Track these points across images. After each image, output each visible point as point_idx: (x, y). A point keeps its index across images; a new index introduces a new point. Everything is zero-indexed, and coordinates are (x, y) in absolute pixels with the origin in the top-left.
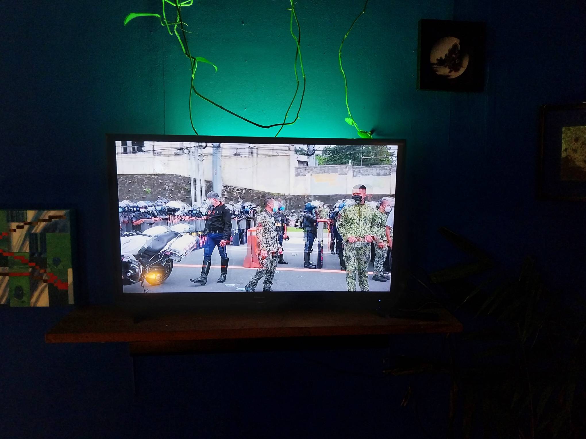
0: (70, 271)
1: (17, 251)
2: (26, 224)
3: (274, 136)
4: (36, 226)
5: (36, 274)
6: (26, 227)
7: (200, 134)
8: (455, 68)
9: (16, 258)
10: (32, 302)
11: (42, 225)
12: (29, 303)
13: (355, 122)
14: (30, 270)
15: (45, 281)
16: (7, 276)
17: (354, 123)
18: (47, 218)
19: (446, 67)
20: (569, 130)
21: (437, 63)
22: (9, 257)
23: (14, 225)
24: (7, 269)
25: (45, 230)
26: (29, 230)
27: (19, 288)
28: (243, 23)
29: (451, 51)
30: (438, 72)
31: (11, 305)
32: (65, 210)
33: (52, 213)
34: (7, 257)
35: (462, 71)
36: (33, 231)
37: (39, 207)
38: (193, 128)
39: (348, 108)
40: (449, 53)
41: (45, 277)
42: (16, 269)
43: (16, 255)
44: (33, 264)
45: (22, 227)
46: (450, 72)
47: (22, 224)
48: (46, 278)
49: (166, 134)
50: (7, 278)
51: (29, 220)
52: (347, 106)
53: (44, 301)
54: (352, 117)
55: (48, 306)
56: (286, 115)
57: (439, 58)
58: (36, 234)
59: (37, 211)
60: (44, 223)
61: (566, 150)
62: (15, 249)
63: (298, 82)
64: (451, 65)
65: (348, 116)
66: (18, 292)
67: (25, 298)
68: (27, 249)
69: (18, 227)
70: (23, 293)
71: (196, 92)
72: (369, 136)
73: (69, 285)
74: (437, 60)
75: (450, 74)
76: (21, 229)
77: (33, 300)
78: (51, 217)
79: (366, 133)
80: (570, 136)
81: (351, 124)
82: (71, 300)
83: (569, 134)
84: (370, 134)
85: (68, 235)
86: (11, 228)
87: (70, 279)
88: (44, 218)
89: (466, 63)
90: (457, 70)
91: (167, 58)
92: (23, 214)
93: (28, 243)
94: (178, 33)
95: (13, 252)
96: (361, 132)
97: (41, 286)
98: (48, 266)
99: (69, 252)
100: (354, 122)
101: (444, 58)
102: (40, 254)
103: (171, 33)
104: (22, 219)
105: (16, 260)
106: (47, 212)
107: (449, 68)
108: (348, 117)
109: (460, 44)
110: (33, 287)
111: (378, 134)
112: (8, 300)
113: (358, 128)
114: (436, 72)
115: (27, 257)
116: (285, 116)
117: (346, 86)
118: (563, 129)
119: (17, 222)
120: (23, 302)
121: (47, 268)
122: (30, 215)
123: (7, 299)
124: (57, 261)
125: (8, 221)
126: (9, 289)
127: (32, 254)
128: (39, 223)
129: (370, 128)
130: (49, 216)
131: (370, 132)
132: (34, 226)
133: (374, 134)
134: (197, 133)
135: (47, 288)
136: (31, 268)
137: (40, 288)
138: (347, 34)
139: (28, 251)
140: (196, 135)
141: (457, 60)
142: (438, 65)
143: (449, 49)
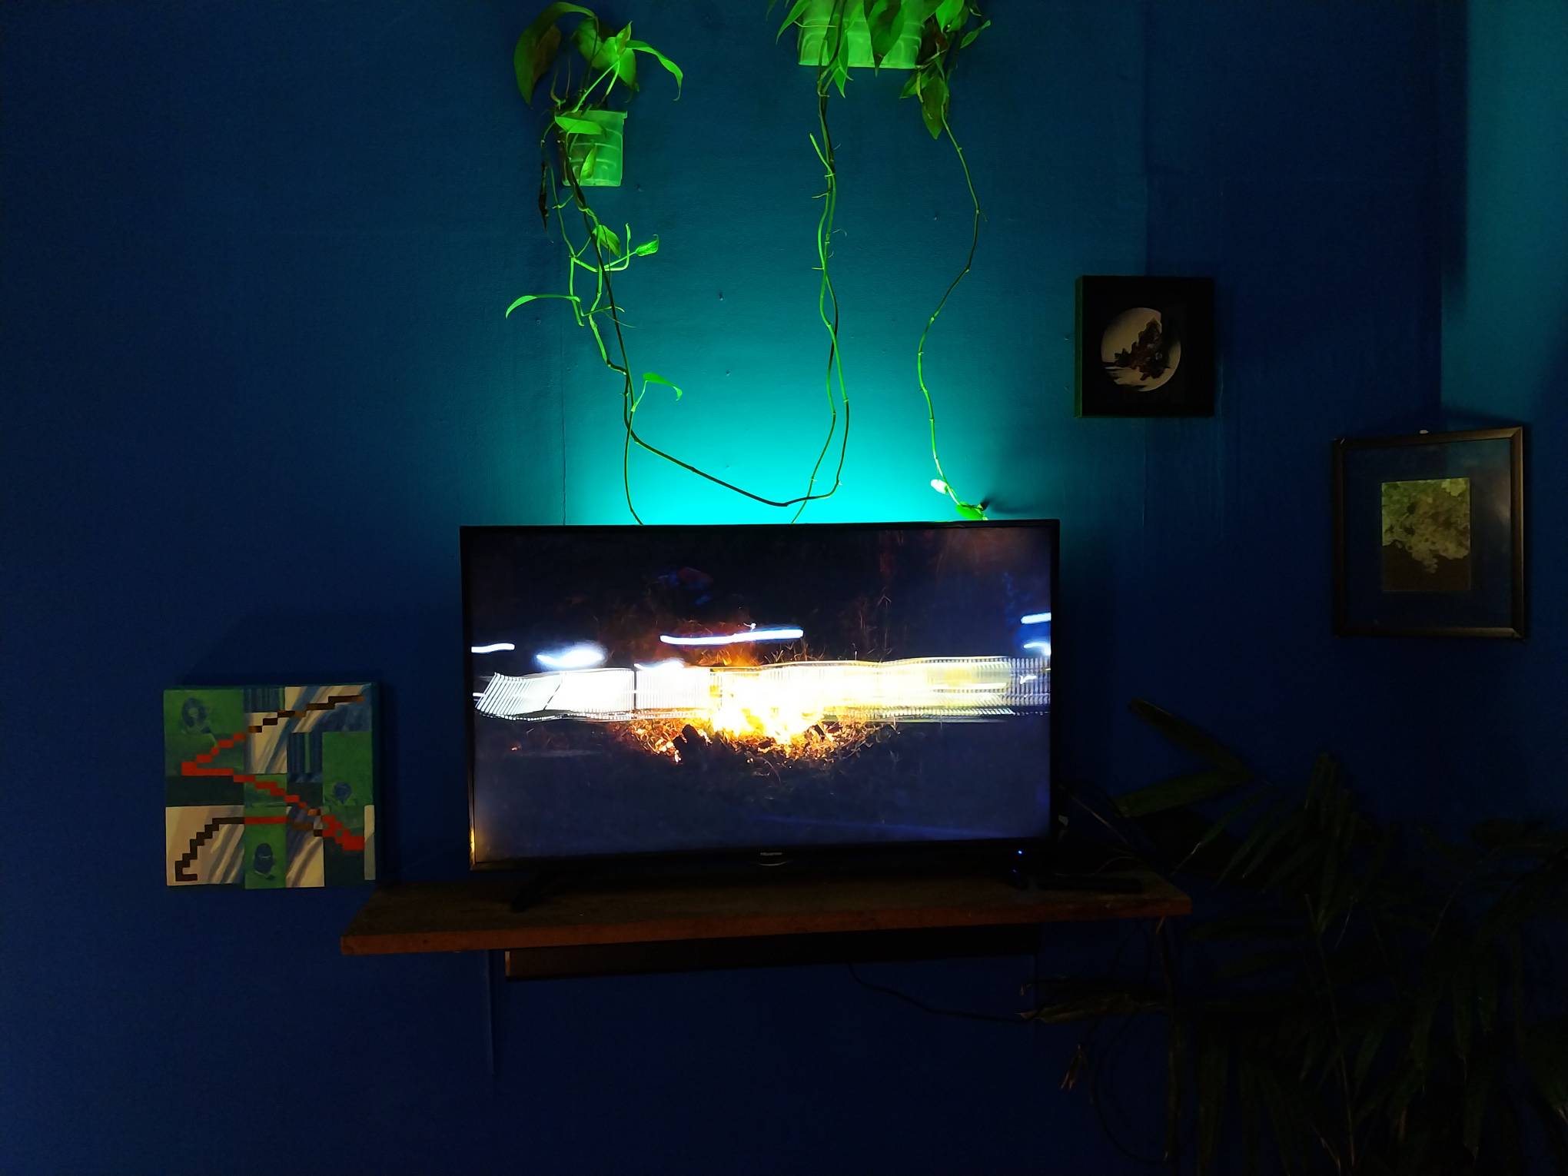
0: (369, 811)
1: (263, 772)
2: (280, 715)
3: (790, 523)
4: (303, 719)
5: (299, 819)
6: (282, 721)
7: (645, 523)
8: (1154, 369)
9: (259, 785)
10: (289, 878)
11: (316, 714)
12: (284, 880)
13: (952, 488)
14: (289, 808)
15: (318, 833)
16: (241, 823)
17: (949, 490)
18: (326, 701)
19: (1134, 368)
20: (1396, 487)
21: (1116, 362)
22: (246, 785)
23: (258, 718)
24: (240, 810)
25: (321, 726)
26: (288, 727)
27: (264, 849)
28: (721, 296)
29: (1145, 337)
30: (1118, 380)
31: (247, 887)
32: (361, 684)
33: (336, 690)
34: (241, 785)
35: (1167, 375)
36: (295, 731)
37: (311, 678)
38: (632, 510)
39: (937, 461)
40: (1141, 339)
41: (318, 825)
42: (259, 809)
43: (259, 779)
44: (295, 798)
45: (274, 722)
46: (1143, 379)
47: (274, 715)
48: (321, 827)
49: (566, 524)
50: (241, 827)
51: (288, 707)
52: (935, 457)
53: (313, 876)
54: (944, 478)
55: (323, 885)
56: (813, 478)
57: (1120, 352)
58: (302, 735)
59: (305, 688)
60: (320, 711)
61: (1391, 529)
62: (259, 767)
63: (834, 412)
64: (1144, 364)
65: (938, 477)
66: (262, 859)
67: (274, 871)
68: (283, 767)
69: (266, 722)
70: (271, 858)
71: (636, 439)
72: (979, 513)
73: (365, 840)
74: (1117, 355)
75: (1142, 383)
76: (274, 726)
77: (292, 874)
78: (333, 700)
79: (972, 507)
80: (1398, 501)
81: (944, 492)
82: (370, 873)
83: (1396, 498)
84: (980, 509)
85: (366, 736)
86: (251, 725)
87: (369, 829)
88: (319, 702)
89: (1175, 357)
90: (1157, 375)
91: (569, 370)
92: (277, 694)
93: (285, 753)
94: (596, 323)
95: (254, 773)
96: (964, 506)
97: (309, 843)
98: (324, 801)
99: (368, 771)
100: (948, 487)
101: (1129, 350)
102: (310, 776)
103: (582, 321)
104: (274, 704)
105: (260, 791)
106: (326, 689)
107: (1141, 371)
108: (938, 479)
109: (1161, 322)
110: (293, 849)
111: (999, 509)
112: (241, 876)
113: (956, 498)
114: (1116, 381)
115: (283, 784)
116: (811, 479)
117: (933, 418)
118: (1384, 487)
119: (263, 711)
120: (271, 878)
121: (321, 804)
122: (292, 695)
123: (238, 874)
124: (341, 792)
125: (246, 710)
126: (242, 853)
127: (292, 777)
128: (308, 712)
129: (981, 498)
130: (329, 697)
131: (980, 506)
132: (299, 719)
133: (988, 509)
134: (639, 521)
135: (321, 848)
136: (289, 806)
137: (307, 847)
138: (936, 315)
139: (284, 770)
140: (637, 523)
141: (1157, 354)
142: (1118, 366)
143: (1140, 333)
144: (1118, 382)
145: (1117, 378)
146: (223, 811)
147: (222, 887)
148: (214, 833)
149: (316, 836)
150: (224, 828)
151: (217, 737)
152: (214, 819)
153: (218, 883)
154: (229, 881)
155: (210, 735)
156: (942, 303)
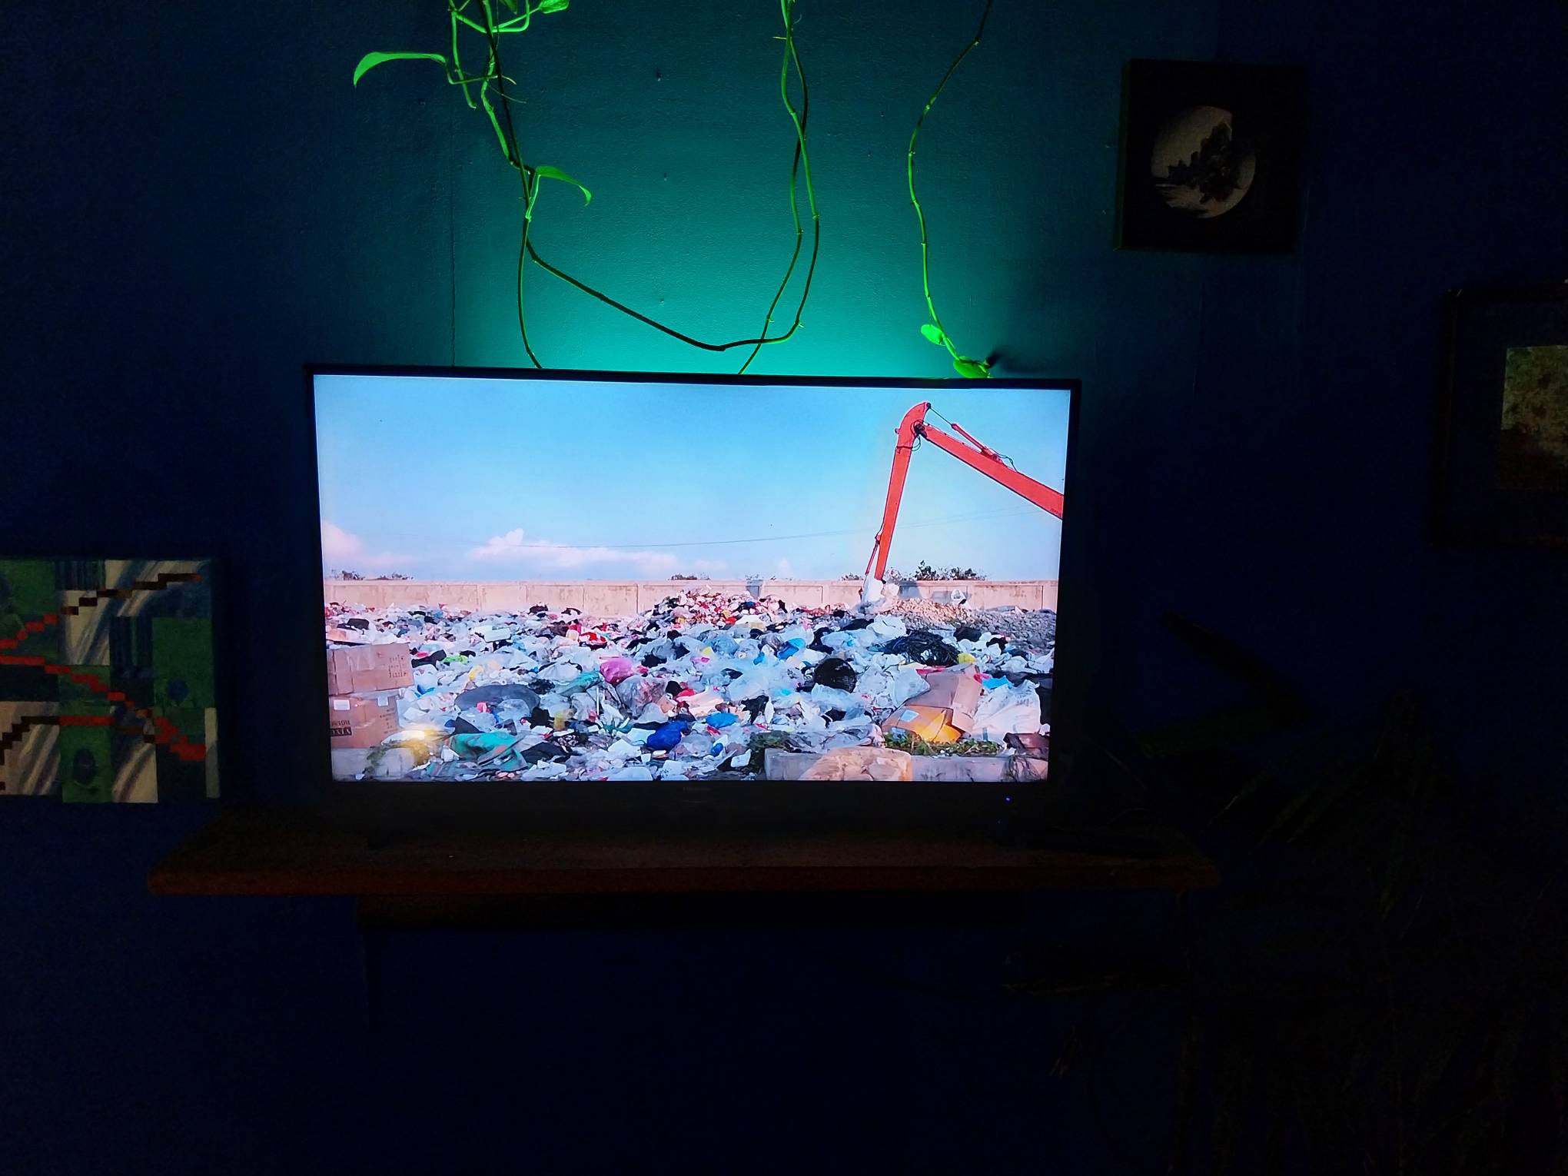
0: (210, 716)
1: (80, 663)
2: (102, 593)
3: (737, 373)
4: (128, 601)
5: (126, 721)
6: (103, 602)
7: (544, 367)
8: (1218, 189)
9: (77, 679)
10: (115, 792)
11: (142, 596)
12: (109, 793)
13: (946, 336)
14: (113, 709)
15: (149, 739)
16: (56, 724)
17: (944, 339)
18: (155, 579)
19: (1193, 187)
20: (1525, 355)
21: (1169, 177)
22: (60, 677)
23: (73, 597)
24: (54, 708)
25: (150, 610)
26: (111, 609)
27: (84, 756)
28: (658, 75)
29: (1208, 146)
30: (1174, 201)
31: (65, 800)
32: (200, 560)
33: (168, 567)
34: (55, 677)
35: (1236, 197)
36: (119, 614)
37: (135, 551)
38: (528, 351)
39: (929, 299)
40: (1204, 147)
41: (148, 728)
42: (77, 708)
43: (76, 672)
44: (121, 696)
45: (92, 602)
46: (1204, 201)
47: (92, 594)
48: (152, 732)
49: (456, 365)
50: (56, 729)
51: (110, 585)
52: (927, 294)
53: (145, 789)
54: (939, 324)
55: (156, 801)
56: (768, 317)
57: (1176, 164)
58: (128, 619)
59: (129, 562)
60: (148, 591)
61: (1514, 409)
62: (76, 657)
63: (800, 231)
64: (1207, 182)
65: (931, 321)
66: (82, 767)
67: (97, 782)
68: (104, 658)
69: (84, 602)
70: (93, 767)
71: (535, 257)
72: (983, 371)
73: (207, 750)
74: (1171, 168)
75: (1203, 207)
76: (92, 608)
77: (119, 786)
78: (165, 578)
79: (974, 363)
80: (1526, 373)
81: (937, 342)
82: (213, 788)
83: (1524, 367)
84: (986, 367)
85: (205, 625)
86: (65, 605)
87: (211, 736)
88: (146, 581)
89: (1247, 175)
90: (1223, 197)
92: (95, 568)
93: (107, 642)
94: (490, 103)
95: (70, 664)
96: (965, 360)
97: (138, 750)
98: (155, 701)
99: (208, 668)
100: (943, 335)
101: (1188, 162)
102: (138, 670)
103: (473, 102)
104: (92, 581)
105: (78, 686)
106: (156, 563)
107: (1202, 190)
108: (930, 324)
109: (1232, 126)
110: (119, 757)
111: (1009, 366)
112: (58, 786)
113: (953, 349)
114: (1168, 202)
115: (105, 677)
116: (765, 319)
117: (926, 242)
118: (1509, 354)
119: (80, 589)
120: (94, 791)
121: (153, 705)
122: (114, 570)
123: (53, 784)
124: (176, 691)
125: (58, 586)
126: (58, 759)
127: (117, 670)
128: (134, 592)
129: (987, 352)
130: (159, 575)
131: (985, 363)
132: (123, 601)
133: (995, 368)
134: (536, 363)
135: (153, 758)
136: (112, 705)
137: (137, 756)
138: (932, 102)
139: (106, 662)
140: (536, 367)
141: (1224, 168)
142: (1172, 183)
143: (1203, 142)
144: (1172, 204)
145: (1170, 199)
146: (34, 708)
147: (34, 799)
148: (24, 735)
149: (146, 742)
150: (36, 730)
151: (22, 617)
152: (23, 718)
153: (31, 794)
154: (43, 792)
155: (16, 617)
156: (941, 86)
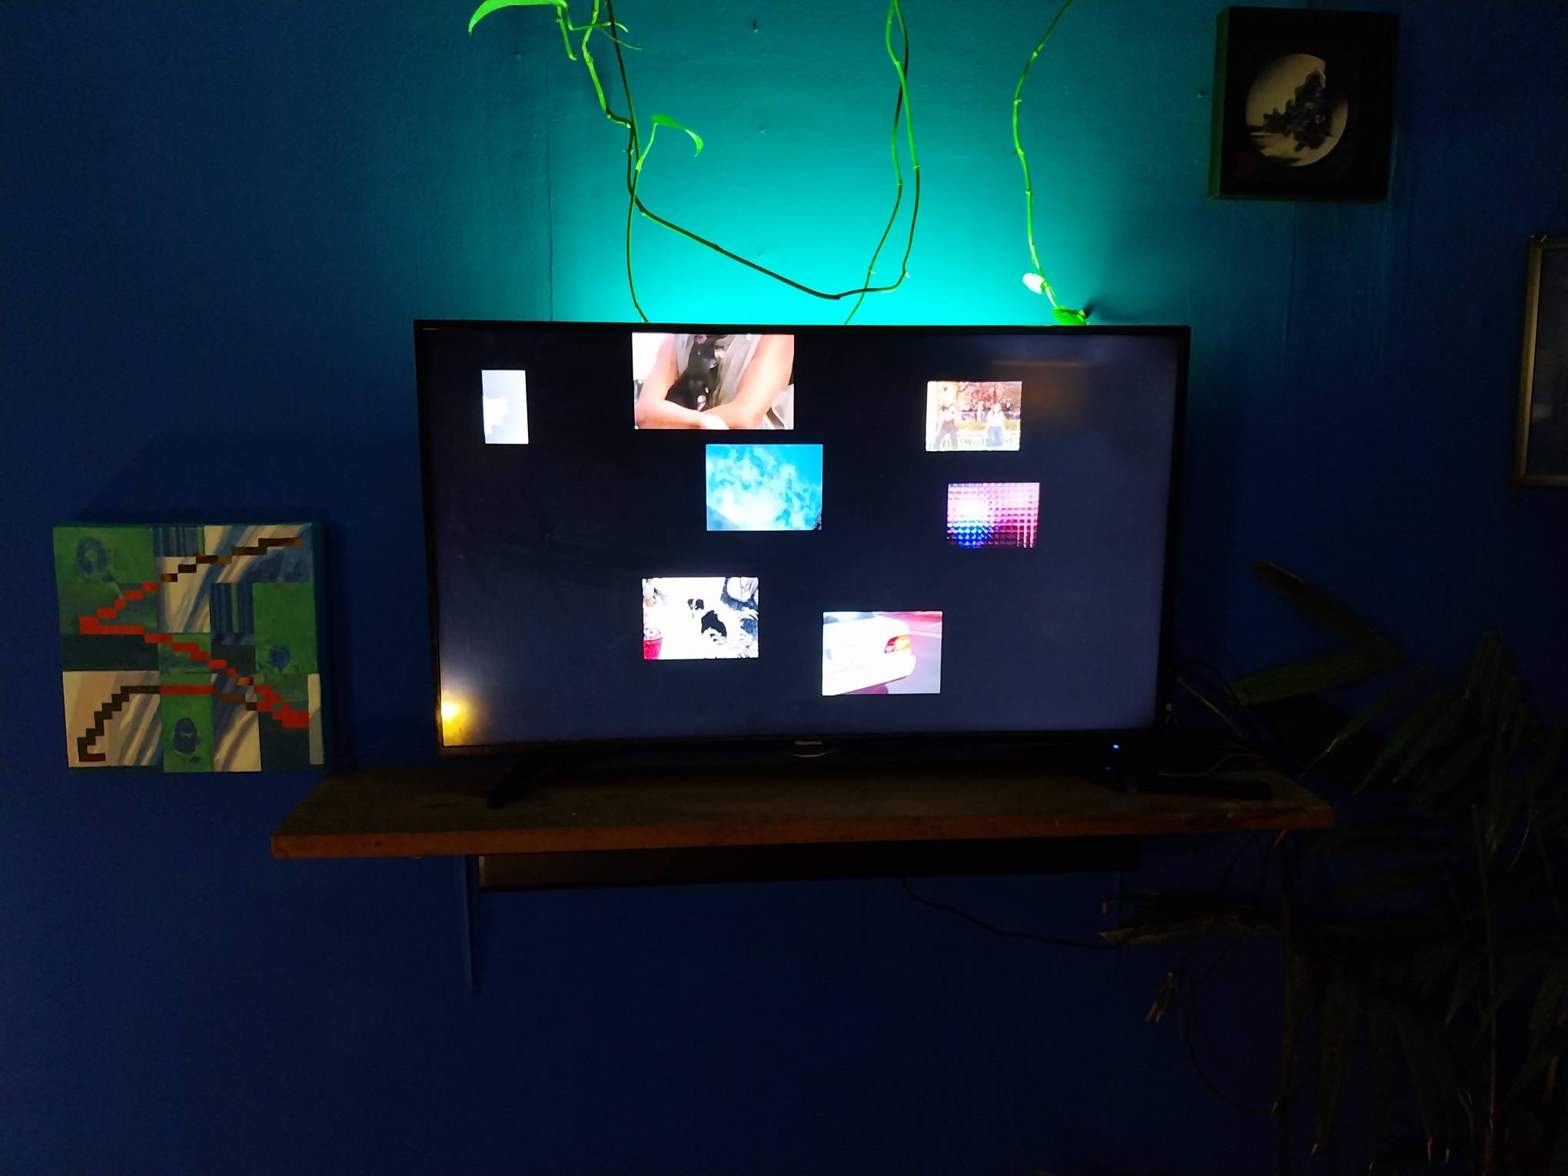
0: (314, 681)
1: (181, 632)
2: (202, 559)
4: (228, 567)
5: (227, 689)
6: (202, 569)
8: (1312, 137)
9: (176, 647)
10: (218, 760)
11: (243, 562)
12: (212, 763)
13: (1048, 285)
14: (214, 676)
15: (251, 706)
16: (157, 693)
17: (1047, 288)
18: (256, 544)
19: (1287, 135)
21: (1264, 126)
22: (160, 646)
23: (172, 564)
24: (154, 677)
25: (250, 576)
26: (210, 576)
27: (186, 725)
28: (755, 26)
29: (1304, 93)
30: (1266, 150)
31: (167, 770)
32: (300, 524)
33: (268, 531)
34: (155, 646)
35: (1329, 145)
36: (220, 580)
37: (236, 516)
38: (636, 305)
39: (1032, 247)
40: (1298, 98)
41: (250, 696)
42: (177, 676)
43: (176, 640)
44: (222, 663)
45: (191, 569)
46: (1297, 149)
47: (192, 561)
48: (255, 700)
49: (555, 320)
50: (156, 698)
51: (210, 551)
52: (1030, 241)
53: (248, 758)
54: (1042, 272)
55: (260, 770)
56: (870, 268)
57: (1270, 112)
58: (228, 585)
59: (229, 528)
60: (249, 557)
62: (176, 624)
63: (901, 182)
64: (1300, 129)
65: (1032, 270)
66: (184, 736)
67: (199, 751)
68: (204, 624)
69: (183, 569)
70: (195, 737)
71: (642, 208)
72: (1080, 319)
73: (310, 717)
74: (1266, 116)
75: (1297, 155)
76: (193, 574)
77: (221, 755)
78: (264, 543)
79: (1074, 313)
81: (1039, 291)
82: (316, 755)
84: (1083, 316)
85: (307, 589)
86: (164, 572)
87: (314, 702)
88: (247, 546)
89: (1340, 123)
90: (1315, 144)
91: (558, 122)
92: (194, 534)
93: (207, 609)
94: (591, 55)
95: (169, 632)
96: (1063, 311)
97: (241, 719)
98: (257, 668)
99: (311, 633)
100: (1045, 284)
102: (238, 637)
103: (574, 54)
104: (190, 547)
105: (178, 654)
106: (256, 529)
107: (1296, 138)
108: (1033, 273)
109: (1325, 74)
110: (221, 726)
111: (1104, 317)
112: (159, 756)
113: (1053, 298)
114: (1262, 151)
115: (206, 645)
116: (868, 270)
117: (1030, 190)
119: (178, 556)
120: (196, 760)
121: (255, 672)
122: (213, 536)
123: (154, 755)
124: (279, 656)
125: (157, 554)
126: (159, 729)
127: (218, 637)
128: (234, 557)
129: (1086, 303)
130: (260, 540)
131: (1082, 313)
132: (223, 566)
133: (1091, 317)
134: (644, 317)
135: (256, 725)
136: (215, 672)
137: (239, 724)
138: (1040, 48)
139: (207, 629)
140: (643, 321)
141: (1317, 116)
142: (1267, 131)
143: (1297, 89)
144: (1267, 152)
145: (1263, 147)
146: (134, 677)
147: (136, 771)
148: (124, 705)
149: (249, 710)
150: (136, 699)
151: (122, 587)
152: (123, 688)
153: (131, 765)
154: (145, 763)
155: (114, 586)
156: (1049, 31)
